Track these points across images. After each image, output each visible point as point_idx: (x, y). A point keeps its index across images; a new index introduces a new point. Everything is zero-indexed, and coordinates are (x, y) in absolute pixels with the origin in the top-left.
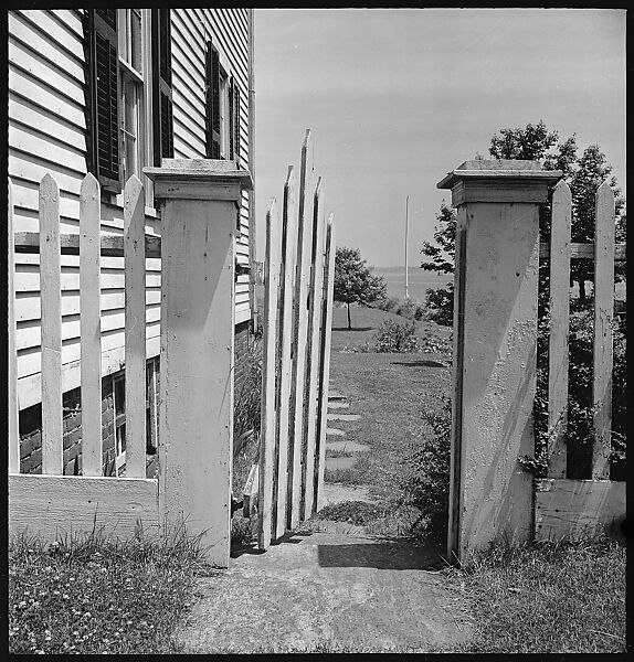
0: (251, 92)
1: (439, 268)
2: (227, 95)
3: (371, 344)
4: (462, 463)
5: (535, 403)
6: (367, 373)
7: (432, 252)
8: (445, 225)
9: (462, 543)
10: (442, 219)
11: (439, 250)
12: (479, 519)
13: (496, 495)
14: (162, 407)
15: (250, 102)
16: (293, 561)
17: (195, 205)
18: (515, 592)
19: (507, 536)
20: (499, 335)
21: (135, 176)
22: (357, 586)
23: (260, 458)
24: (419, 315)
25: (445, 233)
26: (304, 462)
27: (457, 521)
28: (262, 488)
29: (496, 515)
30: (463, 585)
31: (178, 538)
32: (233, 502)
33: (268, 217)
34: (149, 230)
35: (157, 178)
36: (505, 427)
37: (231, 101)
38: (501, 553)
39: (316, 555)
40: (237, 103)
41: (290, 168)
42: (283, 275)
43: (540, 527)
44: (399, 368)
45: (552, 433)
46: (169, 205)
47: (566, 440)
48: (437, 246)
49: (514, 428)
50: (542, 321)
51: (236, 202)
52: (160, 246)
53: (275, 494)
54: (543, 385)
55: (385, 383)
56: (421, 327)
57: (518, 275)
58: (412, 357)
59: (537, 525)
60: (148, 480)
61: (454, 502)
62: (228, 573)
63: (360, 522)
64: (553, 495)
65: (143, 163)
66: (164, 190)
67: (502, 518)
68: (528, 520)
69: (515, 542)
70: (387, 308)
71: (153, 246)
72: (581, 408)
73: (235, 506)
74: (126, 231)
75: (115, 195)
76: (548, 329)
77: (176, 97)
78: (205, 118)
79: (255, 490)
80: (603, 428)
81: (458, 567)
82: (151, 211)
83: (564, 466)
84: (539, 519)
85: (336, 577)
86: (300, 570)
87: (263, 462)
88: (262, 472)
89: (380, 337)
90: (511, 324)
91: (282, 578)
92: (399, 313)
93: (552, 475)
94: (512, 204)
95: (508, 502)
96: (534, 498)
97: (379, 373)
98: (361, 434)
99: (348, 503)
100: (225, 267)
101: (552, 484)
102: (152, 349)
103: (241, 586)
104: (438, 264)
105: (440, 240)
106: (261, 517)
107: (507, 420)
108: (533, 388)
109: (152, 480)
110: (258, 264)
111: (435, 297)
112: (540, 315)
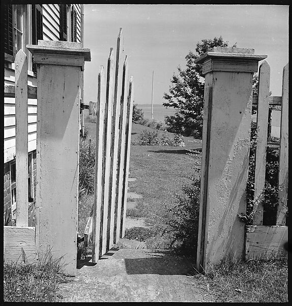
0: (82, 15)
1: (171, 106)
2: (70, 15)
3: (137, 141)
4: (207, 217)
5: (248, 184)
6: (137, 156)
7: (168, 98)
8: (175, 85)
9: (206, 261)
10: (173, 82)
11: (171, 97)
12: (215, 247)
13: (225, 234)
14: (38, 186)
15: (82, 20)
16: (112, 270)
17: (57, 68)
18: (238, 291)
19: (230, 256)
20: (230, 146)
21: (22, 50)
22: (150, 288)
23: (93, 213)
24: (158, 127)
25: (174, 89)
26: (116, 212)
27: (203, 248)
28: (94, 230)
29: (225, 246)
30: (208, 286)
31: (47, 260)
32: (78, 238)
33: (99, 76)
34: (30, 83)
35: (34, 51)
36: (231, 197)
37: (72, 18)
38: (227, 266)
39: (124, 266)
40: (75, 19)
41: (111, 49)
42: (106, 110)
43: (248, 251)
44: (153, 154)
45: (257, 201)
46: (42, 68)
47: (264, 204)
48: (171, 95)
49: (235, 197)
50: (253, 138)
51: (81, 67)
52: (36, 92)
53: (101, 232)
54: (252, 174)
55: (146, 161)
56: (160, 134)
57: (241, 113)
58: (158, 148)
59: (247, 250)
60: (29, 228)
61: (202, 238)
62: (76, 280)
63: (142, 239)
64: (256, 234)
65: (26, 43)
66: (39, 59)
67: (228, 247)
68: (242, 248)
69: (235, 260)
70: (143, 124)
71: (32, 92)
72: (272, 187)
73: (79, 240)
74: (16, 83)
75: (11, 63)
76: (256, 144)
77: (44, 13)
78: (59, 26)
79: (91, 231)
80: (283, 198)
81: (204, 274)
82: (31, 73)
83: (262, 218)
84: (247, 247)
85: (137, 281)
86: (117, 276)
87: (95, 215)
88: (95, 221)
89: (141, 138)
90: (236, 140)
91: (107, 283)
92: (149, 126)
93: (255, 223)
94: (238, 72)
95: (231, 238)
96: (245, 236)
97: (143, 156)
98: (138, 189)
99: (135, 228)
100: (75, 105)
101: (256, 228)
102: (32, 147)
103: (84, 289)
104: (171, 104)
105: (172, 92)
106: (94, 246)
107: (231, 193)
108: (247, 176)
109: (32, 228)
110: (94, 103)
111: (169, 120)
112: (252, 136)
